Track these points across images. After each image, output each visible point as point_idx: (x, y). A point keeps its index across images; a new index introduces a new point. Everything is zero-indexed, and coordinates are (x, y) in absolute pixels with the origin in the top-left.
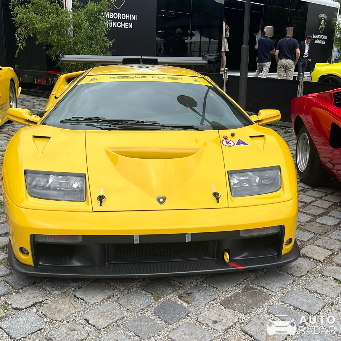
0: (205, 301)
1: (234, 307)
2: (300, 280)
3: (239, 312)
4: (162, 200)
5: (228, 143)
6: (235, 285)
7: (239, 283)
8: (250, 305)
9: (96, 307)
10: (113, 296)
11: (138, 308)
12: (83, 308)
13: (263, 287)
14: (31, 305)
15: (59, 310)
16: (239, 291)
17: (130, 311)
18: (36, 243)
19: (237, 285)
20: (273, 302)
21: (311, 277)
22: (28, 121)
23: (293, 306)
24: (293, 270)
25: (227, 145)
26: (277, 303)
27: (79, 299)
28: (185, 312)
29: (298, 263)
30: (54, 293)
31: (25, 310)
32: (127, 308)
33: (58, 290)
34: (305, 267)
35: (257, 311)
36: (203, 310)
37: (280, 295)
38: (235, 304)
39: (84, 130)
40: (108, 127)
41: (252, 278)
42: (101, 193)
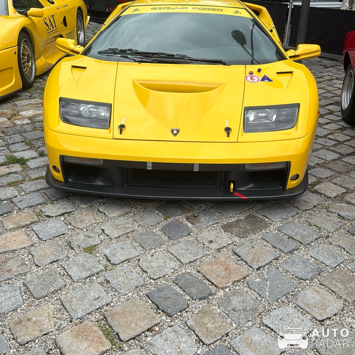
0: (208, 224)
1: (233, 231)
2: (304, 214)
3: (236, 236)
4: (175, 132)
5: (253, 79)
6: (239, 212)
7: (244, 211)
8: (247, 230)
9: (113, 221)
10: (130, 213)
11: (149, 224)
12: (103, 220)
13: (266, 217)
14: (60, 214)
15: (82, 220)
16: (242, 218)
17: (141, 226)
18: (65, 163)
19: (242, 212)
20: (270, 230)
21: (316, 211)
22: (73, 51)
23: (287, 235)
24: (300, 203)
25: (250, 81)
26: (273, 232)
27: (101, 213)
28: (188, 231)
29: (307, 198)
30: (81, 206)
31: (55, 217)
32: (139, 223)
33: (86, 204)
34: (312, 202)
35: (253, 236)
36: (204, 231)
37: (279, 224)
38: (234, 229)
39: (117, 62)
40: (140, 59)
41: (258, 208)
42: (123, 123)
